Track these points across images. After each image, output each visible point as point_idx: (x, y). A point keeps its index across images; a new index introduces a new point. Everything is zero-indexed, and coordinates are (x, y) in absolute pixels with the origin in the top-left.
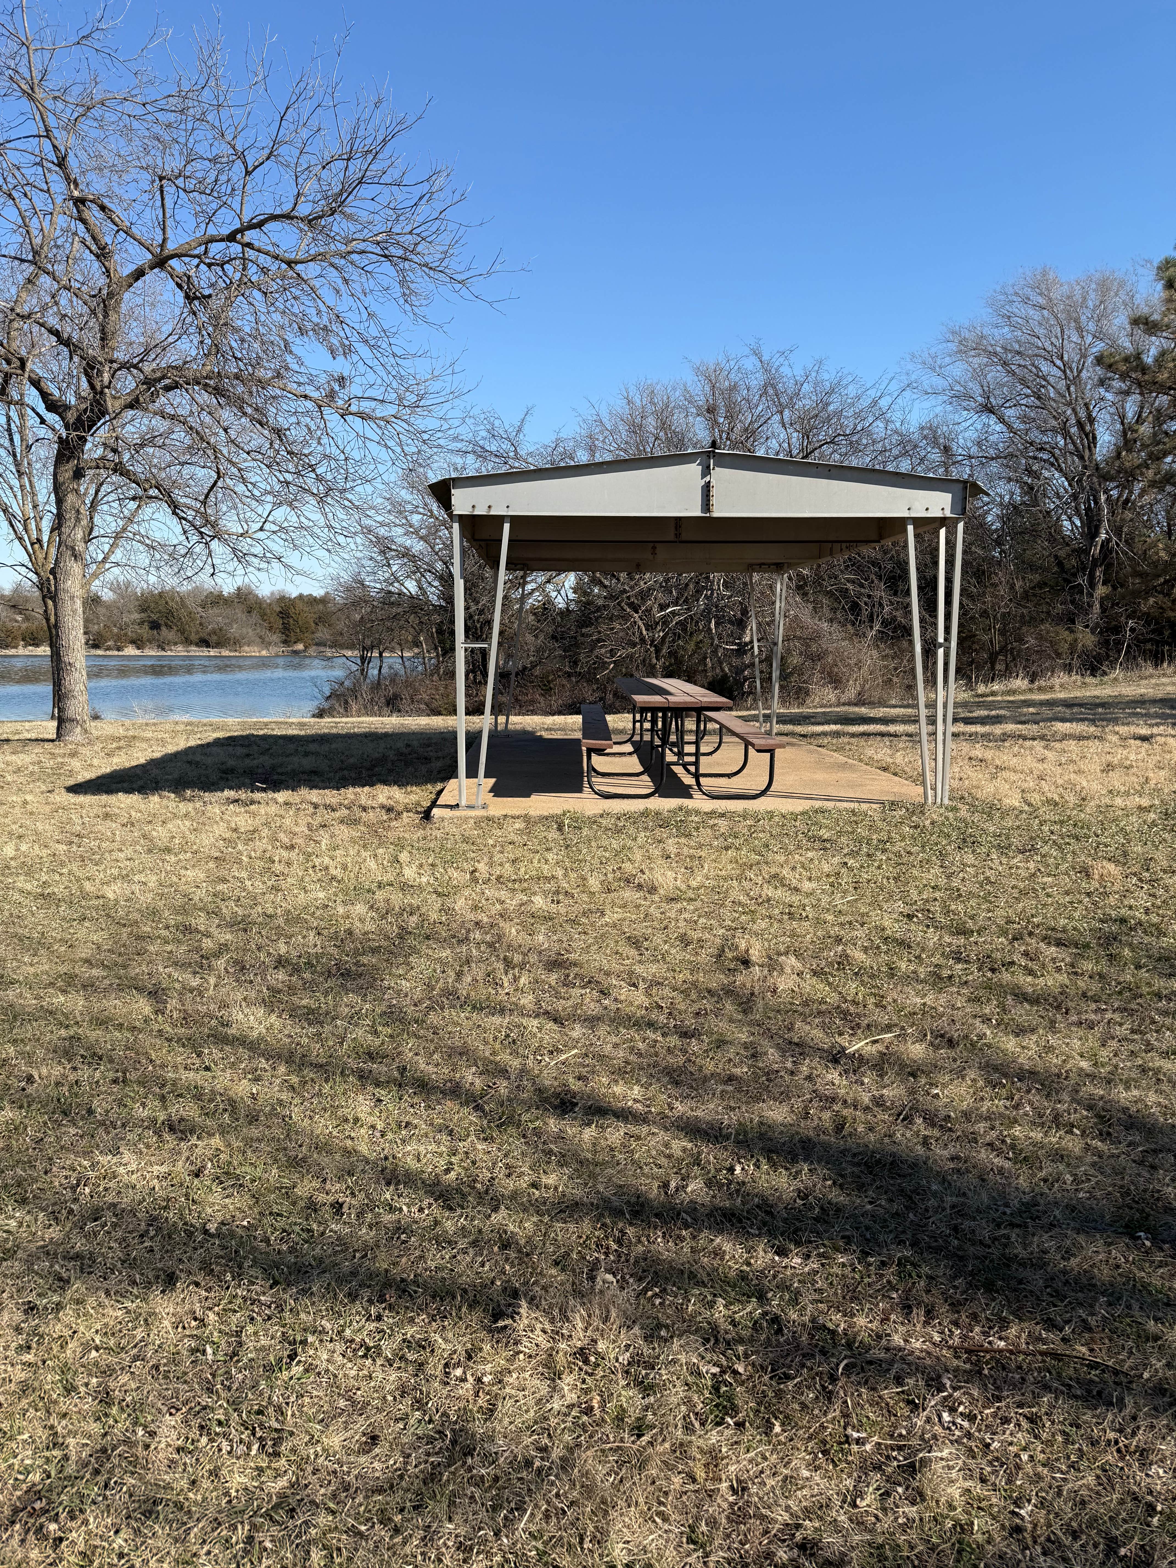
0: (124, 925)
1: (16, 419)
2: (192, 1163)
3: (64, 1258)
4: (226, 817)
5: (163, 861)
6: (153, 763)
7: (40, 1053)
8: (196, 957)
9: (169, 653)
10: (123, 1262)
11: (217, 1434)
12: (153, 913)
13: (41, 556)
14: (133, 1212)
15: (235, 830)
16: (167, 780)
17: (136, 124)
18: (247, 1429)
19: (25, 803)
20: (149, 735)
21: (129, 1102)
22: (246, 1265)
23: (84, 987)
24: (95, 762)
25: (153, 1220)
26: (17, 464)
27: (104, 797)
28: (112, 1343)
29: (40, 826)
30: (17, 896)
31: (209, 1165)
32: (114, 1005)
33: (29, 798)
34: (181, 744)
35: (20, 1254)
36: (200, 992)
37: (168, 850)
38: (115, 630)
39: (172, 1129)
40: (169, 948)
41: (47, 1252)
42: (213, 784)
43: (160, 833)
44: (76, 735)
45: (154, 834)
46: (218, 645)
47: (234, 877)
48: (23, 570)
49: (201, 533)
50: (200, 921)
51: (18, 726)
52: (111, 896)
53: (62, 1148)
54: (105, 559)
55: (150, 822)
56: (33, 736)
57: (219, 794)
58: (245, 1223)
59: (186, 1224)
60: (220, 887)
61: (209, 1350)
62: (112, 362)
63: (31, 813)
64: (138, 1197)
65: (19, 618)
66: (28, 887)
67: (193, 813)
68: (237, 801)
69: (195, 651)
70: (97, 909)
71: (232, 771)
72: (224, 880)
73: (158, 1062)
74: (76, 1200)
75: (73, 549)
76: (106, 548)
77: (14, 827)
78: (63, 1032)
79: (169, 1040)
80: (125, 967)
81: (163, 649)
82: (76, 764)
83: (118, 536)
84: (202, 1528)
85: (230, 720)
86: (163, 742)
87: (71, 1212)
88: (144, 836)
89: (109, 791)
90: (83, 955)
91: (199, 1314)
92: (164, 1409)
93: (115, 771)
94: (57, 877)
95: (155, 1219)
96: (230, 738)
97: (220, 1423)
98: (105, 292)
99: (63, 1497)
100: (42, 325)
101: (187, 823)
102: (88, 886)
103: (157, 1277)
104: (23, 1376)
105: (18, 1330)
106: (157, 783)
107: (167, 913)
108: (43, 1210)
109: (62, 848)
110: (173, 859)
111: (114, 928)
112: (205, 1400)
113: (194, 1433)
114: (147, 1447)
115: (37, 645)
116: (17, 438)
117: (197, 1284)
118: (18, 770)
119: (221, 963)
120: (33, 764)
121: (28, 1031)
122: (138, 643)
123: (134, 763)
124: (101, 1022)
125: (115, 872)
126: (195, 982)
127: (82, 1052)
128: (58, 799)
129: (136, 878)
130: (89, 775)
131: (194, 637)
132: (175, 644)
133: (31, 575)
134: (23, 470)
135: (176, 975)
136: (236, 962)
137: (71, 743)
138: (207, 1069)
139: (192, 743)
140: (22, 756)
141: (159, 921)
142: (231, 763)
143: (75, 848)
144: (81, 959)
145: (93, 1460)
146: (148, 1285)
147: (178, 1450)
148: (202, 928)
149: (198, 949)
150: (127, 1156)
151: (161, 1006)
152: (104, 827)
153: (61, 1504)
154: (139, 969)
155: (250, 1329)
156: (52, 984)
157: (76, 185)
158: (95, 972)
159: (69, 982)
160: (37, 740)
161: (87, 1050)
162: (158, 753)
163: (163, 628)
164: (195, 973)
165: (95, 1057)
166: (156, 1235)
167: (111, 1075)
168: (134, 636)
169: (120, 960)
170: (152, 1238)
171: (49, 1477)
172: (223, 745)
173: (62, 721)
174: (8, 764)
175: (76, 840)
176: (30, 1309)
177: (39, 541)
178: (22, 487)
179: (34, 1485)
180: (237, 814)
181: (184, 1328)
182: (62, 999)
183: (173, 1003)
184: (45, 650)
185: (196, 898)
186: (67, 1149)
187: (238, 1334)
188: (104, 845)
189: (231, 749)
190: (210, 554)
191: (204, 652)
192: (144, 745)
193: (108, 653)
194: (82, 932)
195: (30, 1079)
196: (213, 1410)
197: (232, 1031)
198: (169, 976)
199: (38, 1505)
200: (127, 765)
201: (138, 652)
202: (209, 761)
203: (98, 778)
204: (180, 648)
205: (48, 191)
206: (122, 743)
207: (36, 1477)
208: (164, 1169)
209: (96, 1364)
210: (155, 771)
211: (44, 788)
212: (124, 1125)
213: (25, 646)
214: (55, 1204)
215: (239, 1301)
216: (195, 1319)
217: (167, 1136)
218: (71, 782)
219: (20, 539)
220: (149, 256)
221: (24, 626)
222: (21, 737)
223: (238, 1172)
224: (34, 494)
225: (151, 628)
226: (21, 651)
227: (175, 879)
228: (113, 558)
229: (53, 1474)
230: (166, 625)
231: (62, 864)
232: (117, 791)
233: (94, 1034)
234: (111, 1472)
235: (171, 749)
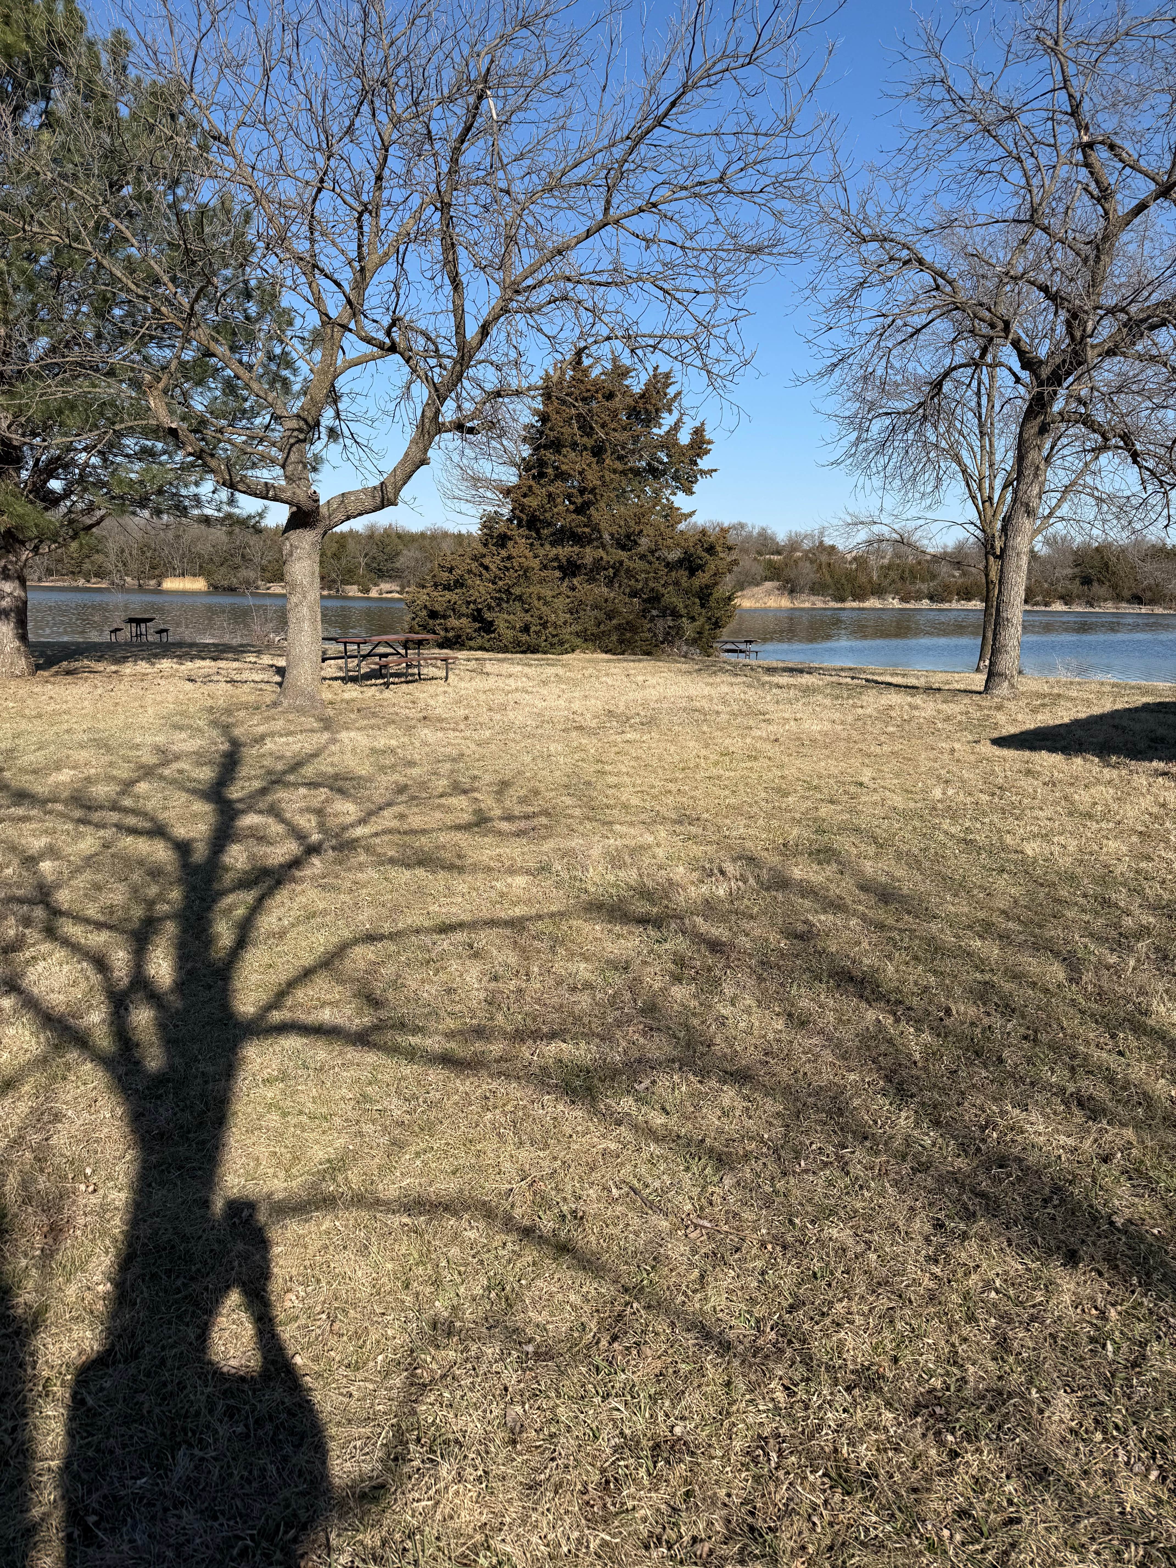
0: (1042, 885)
1: (986, 382)
2: (1100, 1146)
3: (972, 1192)
4: (1154, 790)
5: (1085, 826)
6: (1077, 723)
7: (958, 991)
8: (1114, 934)
9: (1097, 610)
10: (1026, 1219)
11: (1114, 1438)
12: (1072, 878)
13: (990, 513)
14: (1038, 1174)
15: (1163, 805)
16: (1091, 743)
17: (1159, 44)
18: (1146, 1449)
19: (953, 750)
20: (1075, 694)
21: (1038, 1062)
22: (1155, 1276)
23: (1001, 937)
24: (1020, 717)
25: (1057, 1189)
26: (981, 425)
27: (1027, 754)
28: (1011, 1292)
29: (966, 774)
30: (942, 837)
31: (1119, 1155)
32: (1031, 964)
33: (957, 746)
34: (1107, 706)
35: (932, 1171)
36: (1117, 971)
37: (1090, 816)
38: (1046, 585)
39: (1080, 1104)
40: (1087, 918)
41: (954, 1178)
42: (1140, 752)
43: (1082, 798)
44: (1003, 690)
45: (1076, 797)
46: (1152, 602)
47: (1159, 856)
48: (971, 528)
49: (1161, 482)
50: (1120, 897)
51: (949, 677)
52: (1030, 852)
53: (974, 1086)
54: (1051, 514)
55: (1072, 784)
56: (961, 686)
57: (1147, 764)
58: (1155, 1231)
59: (1091, 1206)
60: (1143, 865)
61: (1110, 1347)
62: (1096, 308)
63: (958, 761)
64: (1043, 1161)
65: (957, 574)
66: (953, 830)
67: (1117, 781)
68: (1165, 774)
69: (1126, 608)
70: (1016, 863)
71: (1162, 740)
72: (1149, 858)
73: (1069, 1031)
74: (984, 1141)
75: (1027, 505)
76: (1054, 501)
77: (943, 772)
78: (978, 975)
79: (1083, 1012)
80: (1041, 927)
81: (1092, 606)
82: (1001, 717)
83: (1067, 490)
84: (1093, 1525)
85: (1161, 685)
86: (1088, 703)
87: (979, 1150)
88: (1066, 798)
89: (1033, 748)
90: (1001, 906)
91: (1100, 1303)
92: (1059, 1383)
93: (1039, 728)
94: (978, 826)
95: (1059, 1189)
96: (1160, 704)
97: (1117, 1428)
98: (1100, 236)
99: (959, 1415)
100: (1033, 283)
101: (1111, 791)
102: (1008, 839)
103: (1059, 1248)
104: (932, 1285)
105: (927, 1240)
106: (1081, 744)
107: (1086, 881)
108: (955, 1138)
109: (985, 798)
110: (1095, 826)
111: (1032, 886)
112: (1103, 1396)
113: (1089, 1423)
114: (1041, 1411)
115: (969, 600)
116: (984, 400)
117: (1100, 1274)
118: (947, 719)
119: (1142, 946)
120: (961, 713)
121: (948, 965)
122: (1066, 599)
123: (1058, 722)
124: (1016, 976)
125: (1036, 830)
126: (1112, 959)
127: (996, 999)
128: (983, 750)
129: (1055, 840)
130: (1013, 730)
131: (1126, 593)
132: (1105, 600)
133: (978, 533)
134: (985, 430)
135: (1092, 947)
136: (1157, 949)
137: (998, 696)
138: (1121, 1054)
139: (1119, 706)
140: (952, 705)
141: (1077, 888)
142: (1161, 731)
143: (996, 800)
144: (999, 909)
145: (989, 1396)
146: (1049, 1252)
147: (1072, 1431)
148: (1122, 904)
149: (1117, 926)
150: (1035, 1116)
151: (1076, 976)
152: (1027, 783)
153: (958, 1420)
154: (1053, 931)
155: (1156, 1347)
156: (970, 927)
157: (1087, 129)
158: (1011, 925)
159: (986, 929)
160: (965, 691)
161: (1001, 998)
162: (1083, 713)
163: (1095, 584)
164: (1113, 950)
165: (1008, 1009)
166: (1060, 1205)
167: (1022, 1030)
168: (1064, 591)
169: (1036, 919)
170: (1055, 1207)
171: (948, 1389)
172: (1152, 711)
173: (992, 675)
174: (939, 712)
175: (998, 792)
176: (939, 1226)
177: (990, 499)
178: (982, 447)
179: (935, 1389)
180: (1167, 789)
181: (1083, 1311)
182: (979, 943)
183: (1088, 976)
184: (977, 605)
185: (1118, 872)
186: (978, 1090)
187: (1143, 1345)
188: (1025, 801)
189: (1161, 716)
190: (1168, 505)
191: (1136, 609)
192: (1069, 705)
193: (1036, 608)
194: (1001, 882)
195: (948, 1011)
196: (1110, 1410)
197: (1151, 1022)
198: (1086, 947)
199: (938, 1410)
200: (1051, 723)
201: (1064, 608)
202: (1138, 727)
203: (1022, 733)
204: (1109, 604)
205: (1054, 146)
206: (1046, 700)
207: (936, 1383)
208: (1071, 1142)
209: (995, 1305)
210: (1079, 733)
211: (970, 738)
212: (1032, 1084)
213: (958, 601)
214: (965, 1137)
215: (1144, 1311)
216: (1096, 1308)
217: (1075, 1110)
218: (996, 735)
219: (974, 498)
220: (1153, 186)
221: (960, 581)
222: (951, 687)
223: (1151, 1174)
224: (991, 453)
225: (1082, 584)
226: (954, 605)
227: (1096, 848)
228: (1058, 514)
229: (952, 1389)
230: (1099, 580)
231: (984, 814)
232: (1041, 749)
233: (1008, 987)
234: (1006, 1416)
235: (1096, 711)
